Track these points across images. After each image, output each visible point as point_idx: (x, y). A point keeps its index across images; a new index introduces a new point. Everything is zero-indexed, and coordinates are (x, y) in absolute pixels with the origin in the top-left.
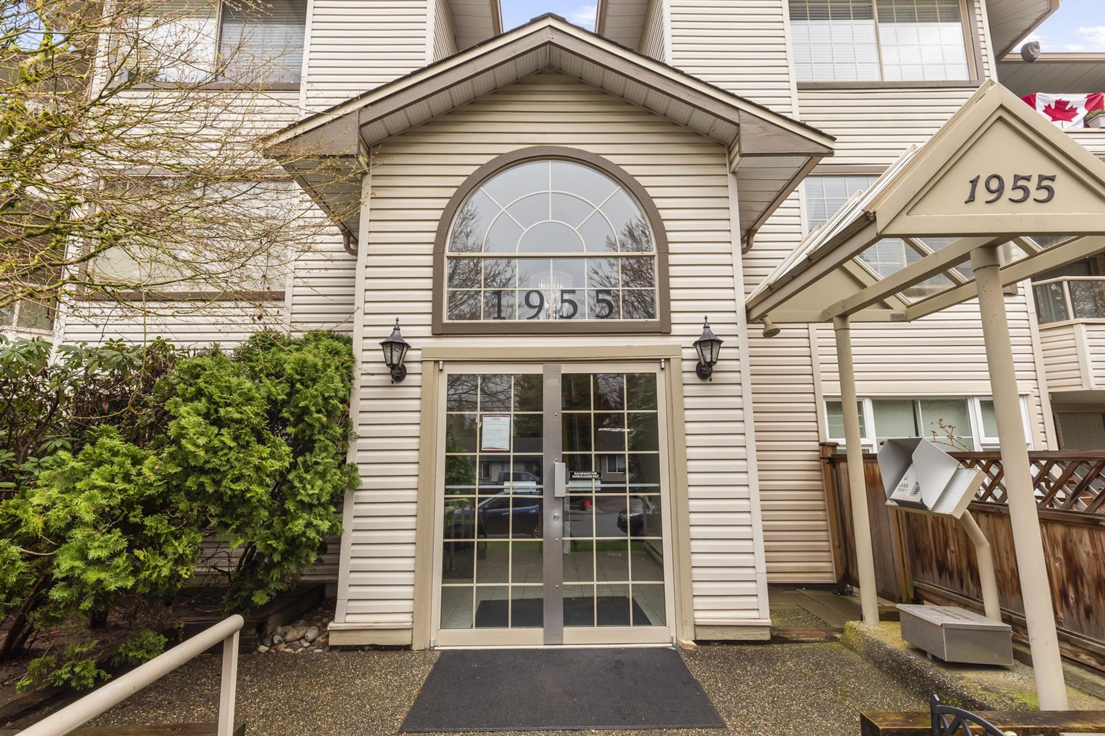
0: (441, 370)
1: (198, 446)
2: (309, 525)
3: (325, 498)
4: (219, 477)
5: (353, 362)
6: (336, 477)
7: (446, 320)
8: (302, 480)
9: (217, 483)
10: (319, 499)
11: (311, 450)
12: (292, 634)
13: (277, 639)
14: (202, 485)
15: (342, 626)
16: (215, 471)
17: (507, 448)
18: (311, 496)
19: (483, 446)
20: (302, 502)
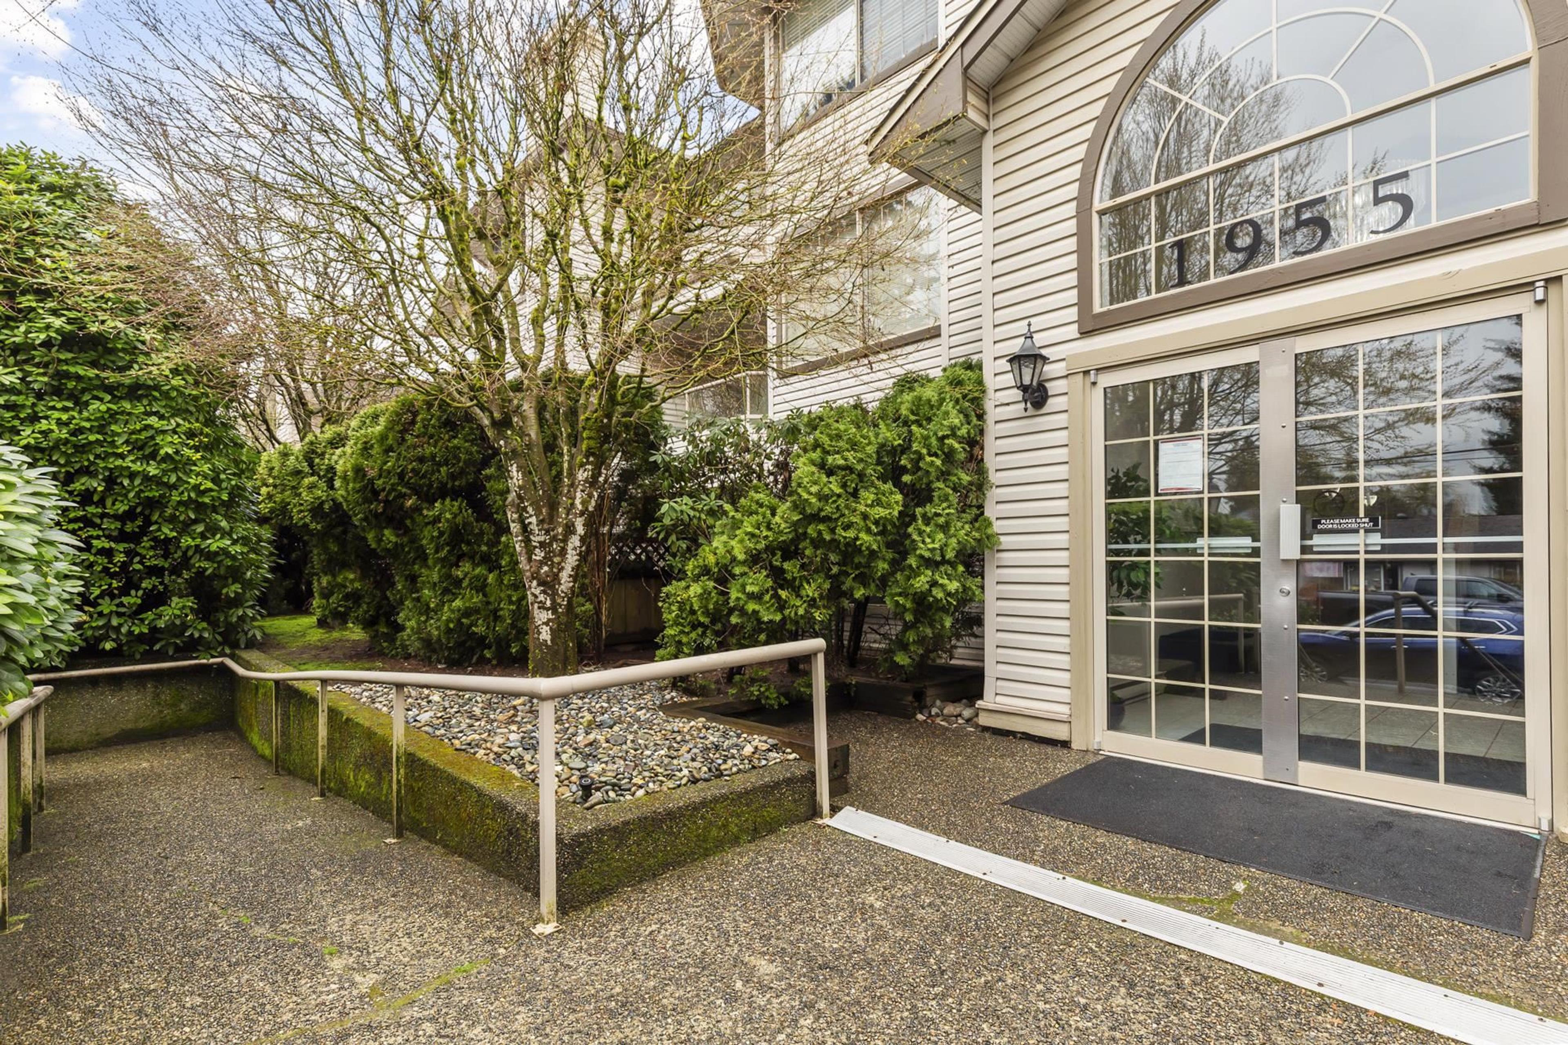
0: (1094, 384)
1: (811, 494)
2: (934, 584)
3: (950, 555)
4: (833, 525)
5: (984, 392)
6: (962, 531)
7: (1097, 309)
8: (921, 533)
9: (833, 531)
10: (943, 556)
11: (930, 500)
12: (950, 709)
13: (934, 711)
14: (820, 533)
15: (991, 706)
16: (827, 519)
17: (1198, 486)
18: (932, 550)
19: (1161, 487)
20: (921, 557)
